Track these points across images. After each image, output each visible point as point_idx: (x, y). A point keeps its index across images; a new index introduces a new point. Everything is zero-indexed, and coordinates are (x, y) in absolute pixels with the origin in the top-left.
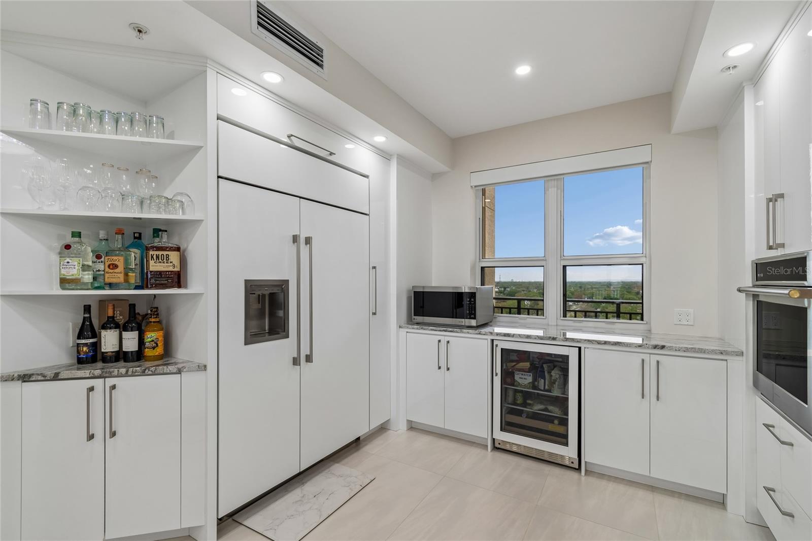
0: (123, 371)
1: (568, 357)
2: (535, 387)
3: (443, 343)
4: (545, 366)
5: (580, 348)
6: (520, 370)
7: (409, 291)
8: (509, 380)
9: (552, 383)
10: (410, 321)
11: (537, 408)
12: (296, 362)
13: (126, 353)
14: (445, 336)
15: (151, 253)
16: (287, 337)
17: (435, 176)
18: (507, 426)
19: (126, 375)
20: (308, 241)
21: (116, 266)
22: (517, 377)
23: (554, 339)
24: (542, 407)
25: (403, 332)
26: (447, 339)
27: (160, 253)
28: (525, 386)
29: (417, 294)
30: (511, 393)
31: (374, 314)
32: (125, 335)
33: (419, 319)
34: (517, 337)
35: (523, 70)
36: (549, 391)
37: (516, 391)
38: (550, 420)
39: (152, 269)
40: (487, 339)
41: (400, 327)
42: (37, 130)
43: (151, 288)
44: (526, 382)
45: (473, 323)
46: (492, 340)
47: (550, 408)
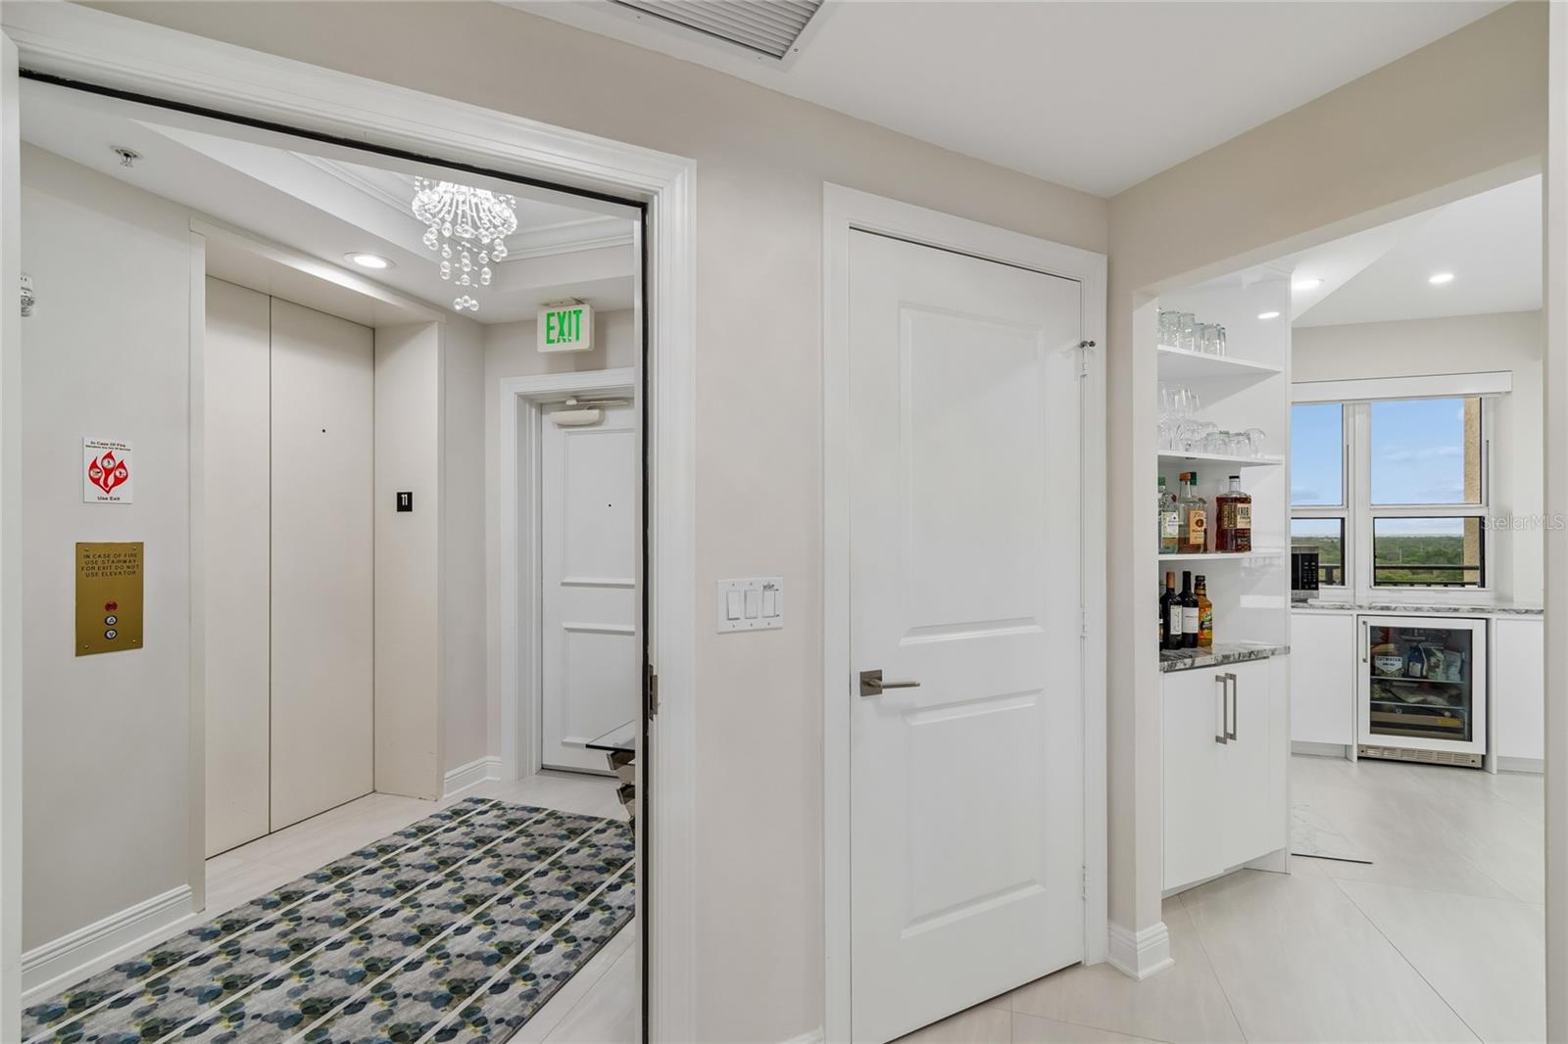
2: (1408, 674)
5: (1487, 620)
6: (1385, 654)
11: (1413, 700)
13: (1188, 635)
18: (1377, 726)
22: (1379, 664)
23: (1456, 610)
24: (1420, 698)
28: (1394, 674)
32: (1186, 611)
34: (1400, 610)
35: (1441, 279)
36: (1426, 678)
38: (1438, 713)
40: (1351, 615)
44: (1394, 669)
46: (1357, 617)
47: (1431, 698)
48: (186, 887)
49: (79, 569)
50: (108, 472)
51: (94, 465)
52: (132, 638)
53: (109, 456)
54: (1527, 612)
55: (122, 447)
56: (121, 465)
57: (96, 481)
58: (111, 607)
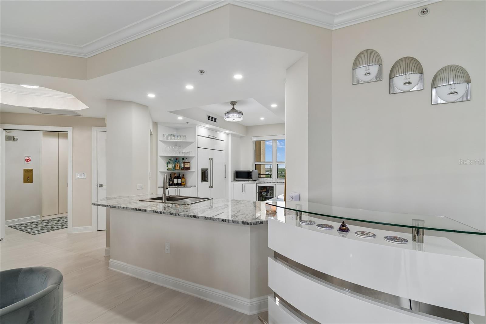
0: (181, 186)
1: (273, 187)
2: (267, 196)
3: (244, 185)
4: (269, 190)
5: (276, 184)
6: (263, 191)
7: (234, 172)
8: (261, 194)
9: (271, 194)
10: (234, 180)
12: (210, 187)
13: (179, 184)
14: (244, 183)
15: (185, 163)
16: (208, 181)
17: (241, 137)
19: (182, 187)
20: (212, 159)
21: (178, 166)
22: (263, 193)
23: (270, 182)
25: (233, 183)
26: (245, 184)
27: (186, 163)
28: (265, 195)
29: (236, 172)
30: (261, 198)
31: (225, 177)
32: (178, 180)
33: (237, 179)
35: (262, 119)
36: (270, 196)
37: (263, 197)
39: (185, 166)
41: (232, 181)
42: (165, 140)
43: (185, 170)
44: (265, 194)
45: (252, 180)
46: (256, 184)
48: (39, 216)
49: (24, 172)
50: (28, 160)
51: (26, 159)
52: (31, 181)
53: (28, 158)
54: (281, 183)
55: (30, 156)
56: (30, 159)
57: (26, 161)
58: (28, 177)
